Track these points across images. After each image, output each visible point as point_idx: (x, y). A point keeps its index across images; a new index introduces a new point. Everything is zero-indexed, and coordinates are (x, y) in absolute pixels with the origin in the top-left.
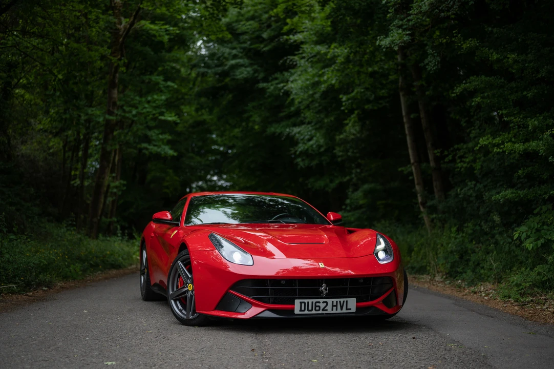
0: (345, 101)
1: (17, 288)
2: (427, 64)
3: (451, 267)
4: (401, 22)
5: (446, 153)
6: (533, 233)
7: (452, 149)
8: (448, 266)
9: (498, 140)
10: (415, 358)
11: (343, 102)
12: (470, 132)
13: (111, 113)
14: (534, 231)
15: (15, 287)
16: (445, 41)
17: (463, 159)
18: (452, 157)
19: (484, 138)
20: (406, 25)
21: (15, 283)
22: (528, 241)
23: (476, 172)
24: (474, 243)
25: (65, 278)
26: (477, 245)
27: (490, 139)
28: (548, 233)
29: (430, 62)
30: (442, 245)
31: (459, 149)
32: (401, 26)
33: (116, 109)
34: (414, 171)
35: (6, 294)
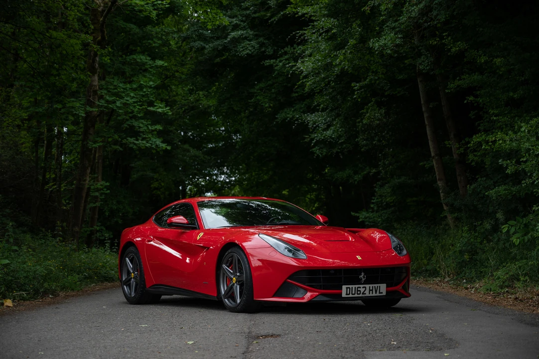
0: (358, 90)
1: (27, 295)
4: (393, 25)
6: (521, 228)
11: (355, 91)
12: (479, 125)
15: (25, 295)
18: (464, 150)
19: (477, 135)
20: (399, 27)
21: (25, 290)
22: (515, 236)
23: (486, 167)
24: (485, 242)
26: (487, 245)
27: (483, 136)
31: (469, 142)
32: (394, 28)
33: (97, 99)
34: (435, 165)
35: (19, 301)
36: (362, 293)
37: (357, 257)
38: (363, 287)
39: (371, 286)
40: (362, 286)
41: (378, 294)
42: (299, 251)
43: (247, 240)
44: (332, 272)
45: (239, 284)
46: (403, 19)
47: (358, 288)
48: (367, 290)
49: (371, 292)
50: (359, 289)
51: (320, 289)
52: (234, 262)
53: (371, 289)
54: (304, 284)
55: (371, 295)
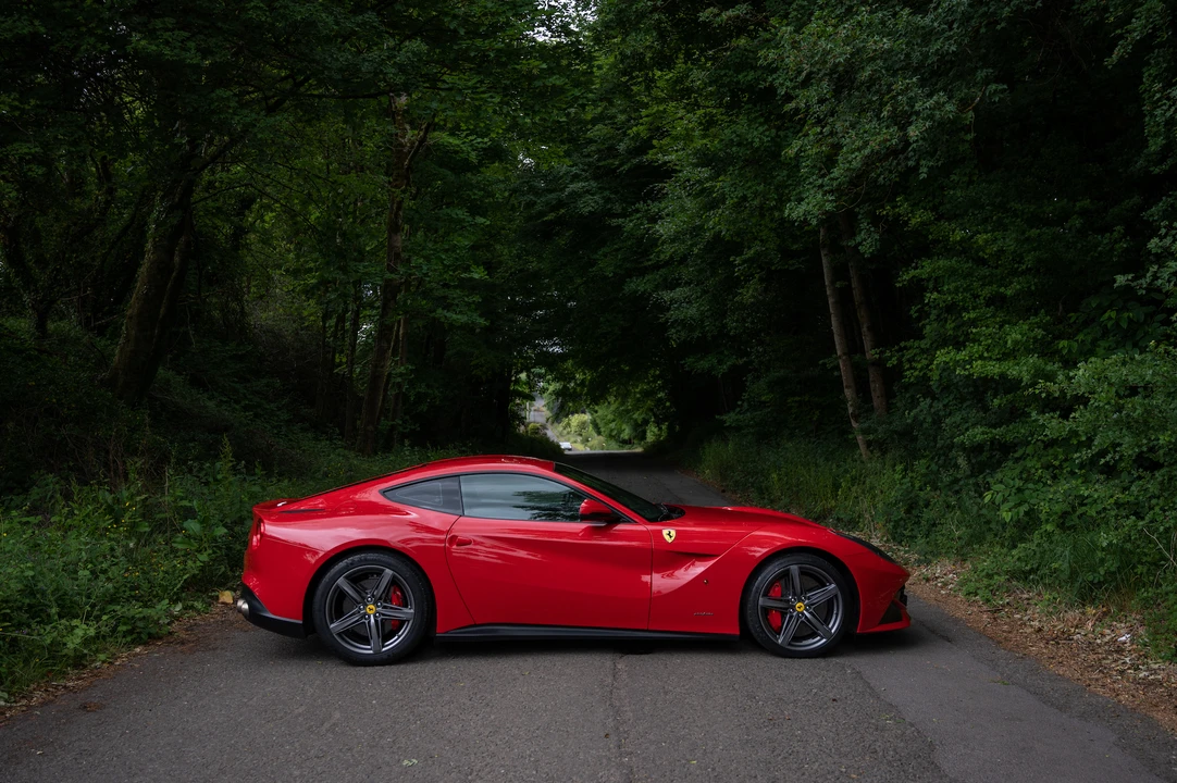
0: (739, 265)
2: (860, 244)
3: (894, 527)
4: (820, 181)
5: (888, 354)
6: (1013, 494)
7: (896, 347)
8: (890, 525)
9: (963, 355)
10: (833, 750)
11: (735, 266)
12: (924, 326)
13: (392, 270)
14: (1014, 490)
16: (885, 212)
17: (914, 364)
18: (898, 360)
20: (829, 185)
22: (1005, 507)
23: (931, 383)
24: (928, 489)
26: (933, 493)
27: (953, 354)
28: (1035, 494)
29: (865, 240)
30: (882, 492)
31: (905, 348)
32: (821, 186)
33: (399, 264)
34: (841, 366)
46: (836, 172)
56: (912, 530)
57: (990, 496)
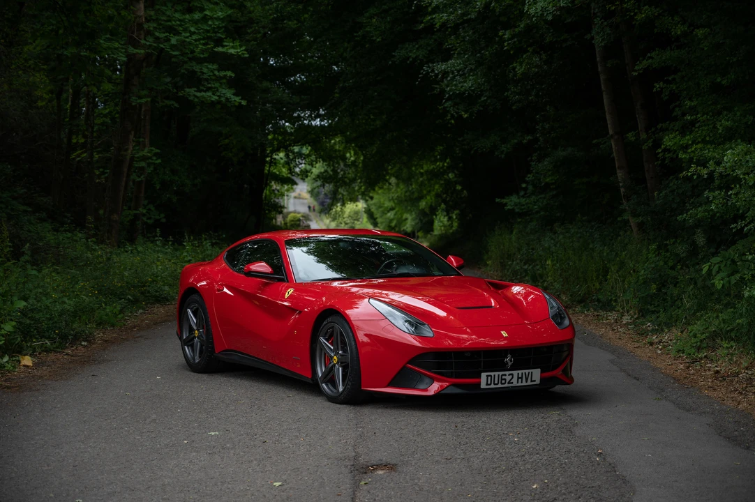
1: (52, 344)
6: (728, 265)
9: (687, 140)
14: (729, 262)
15: (49, 344)
16: (613, 8)
21: (49, 338)
22: (719, 277)
24: (679, 267)
25: (100, 324)
26: (681, 272)
33: (142, 36)
34: (613, 147)
35: (40, 354)
36: (507, 381)
37: (502, 332)
38: (509, 375)
39: (520, 372)
40: (507, 373)
41: (529, 383)
42: (423, 324)
43: (352, 305)
44: (469, 354)
45: (341, 366)
47: (502, 375)
48: (514, 378)
49: (520, 380)
50: (504, 377)
51: (451, 377)
52: (335, 334)
53: (520, 376)
54: (429, 371)
55: (520, 384)
56: (658, 305)
57: (708, 267)
